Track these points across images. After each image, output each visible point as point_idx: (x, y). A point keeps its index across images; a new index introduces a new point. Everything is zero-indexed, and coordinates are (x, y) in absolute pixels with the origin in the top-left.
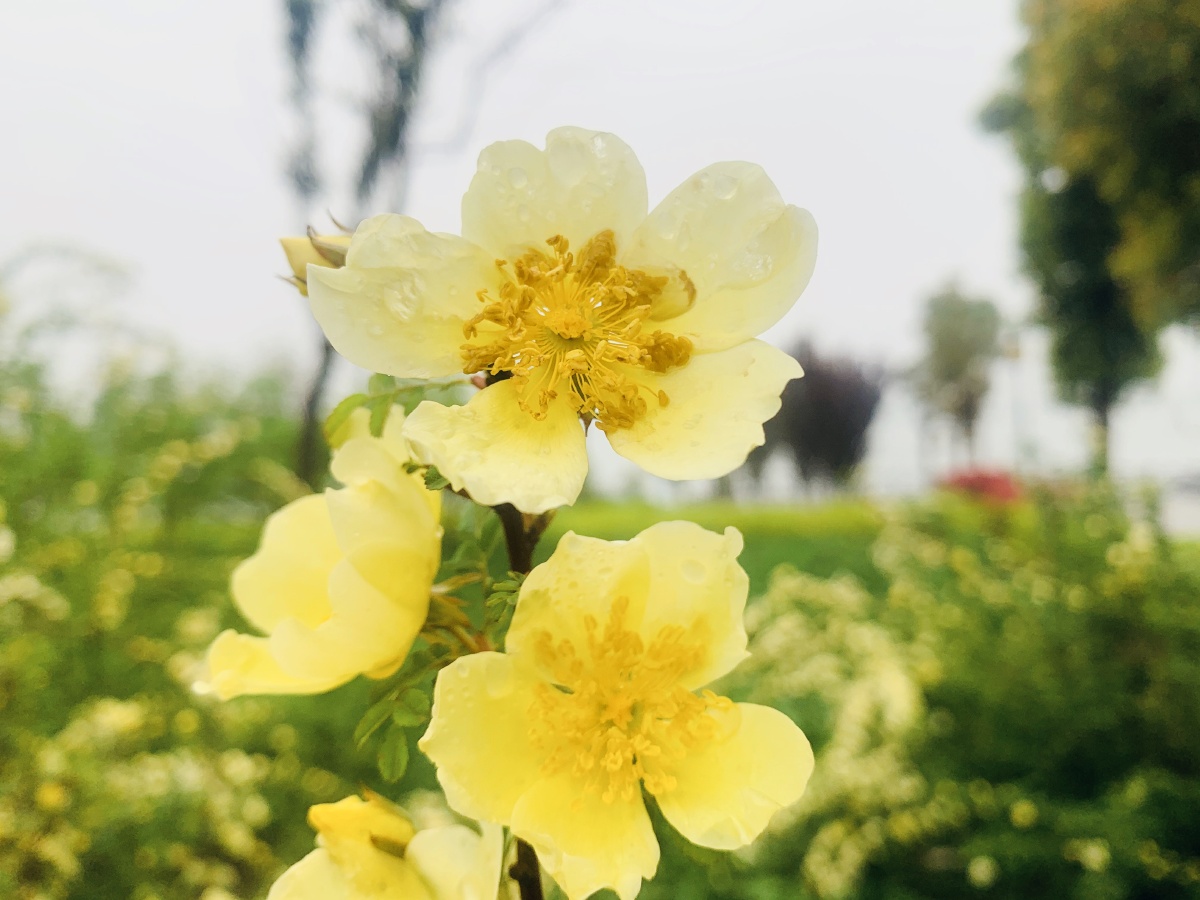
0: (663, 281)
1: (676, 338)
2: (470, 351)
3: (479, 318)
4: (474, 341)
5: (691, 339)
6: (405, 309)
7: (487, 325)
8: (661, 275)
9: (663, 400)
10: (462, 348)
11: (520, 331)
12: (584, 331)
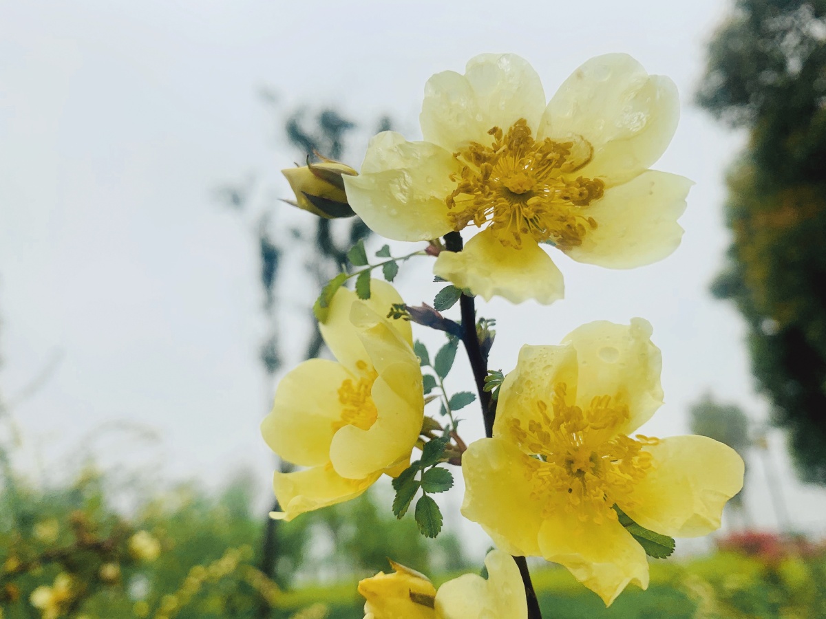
0: (569, 145)
1: (592, 180)
2: (454, 216)
3: (456, 193)
4: (454, 210)
5: (601, 179)
6: (404, 197)
7: (463, 196)
8: (567, 141)
9: (593, 224)
10: (449, 215)
11: (490, 194)
12: (533, 186)
